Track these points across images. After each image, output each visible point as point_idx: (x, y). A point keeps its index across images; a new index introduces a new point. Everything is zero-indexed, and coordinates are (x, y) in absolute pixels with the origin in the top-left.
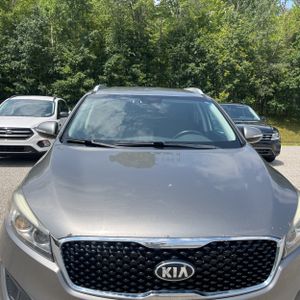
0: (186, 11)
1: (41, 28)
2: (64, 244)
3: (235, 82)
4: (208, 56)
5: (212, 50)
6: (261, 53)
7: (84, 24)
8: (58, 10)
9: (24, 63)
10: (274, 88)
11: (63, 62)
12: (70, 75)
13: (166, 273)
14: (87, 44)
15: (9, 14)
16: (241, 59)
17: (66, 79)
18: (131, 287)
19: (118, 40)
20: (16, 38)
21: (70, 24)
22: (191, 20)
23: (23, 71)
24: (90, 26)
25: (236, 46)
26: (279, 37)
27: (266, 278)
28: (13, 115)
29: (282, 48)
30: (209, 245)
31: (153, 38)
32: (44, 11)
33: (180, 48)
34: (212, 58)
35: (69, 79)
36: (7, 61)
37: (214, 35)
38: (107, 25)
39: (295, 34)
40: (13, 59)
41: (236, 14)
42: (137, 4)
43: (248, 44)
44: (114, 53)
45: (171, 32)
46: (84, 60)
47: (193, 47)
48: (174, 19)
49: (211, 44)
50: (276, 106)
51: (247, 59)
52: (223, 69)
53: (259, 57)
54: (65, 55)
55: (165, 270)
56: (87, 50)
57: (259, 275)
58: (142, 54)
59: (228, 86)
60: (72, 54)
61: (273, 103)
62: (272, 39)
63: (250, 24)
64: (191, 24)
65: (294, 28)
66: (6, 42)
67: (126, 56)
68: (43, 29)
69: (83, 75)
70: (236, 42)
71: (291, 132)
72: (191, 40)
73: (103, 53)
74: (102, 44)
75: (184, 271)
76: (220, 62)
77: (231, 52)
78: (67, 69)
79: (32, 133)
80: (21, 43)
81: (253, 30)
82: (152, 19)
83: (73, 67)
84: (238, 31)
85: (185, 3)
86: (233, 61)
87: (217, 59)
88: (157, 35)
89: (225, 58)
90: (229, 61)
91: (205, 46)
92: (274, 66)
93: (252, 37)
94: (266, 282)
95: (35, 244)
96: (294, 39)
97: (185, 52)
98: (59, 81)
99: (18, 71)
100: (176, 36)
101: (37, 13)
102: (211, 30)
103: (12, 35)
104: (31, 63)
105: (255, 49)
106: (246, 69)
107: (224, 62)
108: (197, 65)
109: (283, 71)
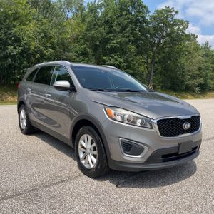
4: (23, 42)
5: (25, 38)
16: (46, 47)
25: (43, 38)
29: (70, 43)
34: (26, 44)
37: (25, 28)
47: (10, 34)
49: (24, 34)
51: (51, 48)
53: (58, 47)
62: (65, 36)
63: (50, 24)
70: (42, 35)
72: (9, 29)
76: (32, 48)
77: (40, 41)
84: (43, 28)
86: (41, 48)
87: (30, 45)
90: (38, 47)
91: (20, 35)
93: (52, 33)
97: (4, 37)
102: (23, 23)
105: (55, 41)
106: (51, 54)
107: (35, 48)
108: (15, 48)
109: (74, 57)
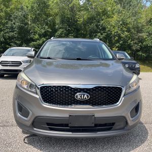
0: (96, 8)
1: (24, 16)
2: (41, 87)
3: (121, 43)
4: (107, 30)
5: (109, 27)
6: (134, 28)
7: (45, 14)
8: (32, 7)
9: (16, 34)
10: (140, 46)
11: (35, 33)
12: (38, 39)
13: (79, 97)
14: (47, 24)
15: (8, 9)
16: (124, 31)
17: (36, 41)
18: (66, 103)
19: (62, 22)
20: (12, 21)
21: (39, 14)
22: (99, 12)
23: (15, 38)
24: (48, 15)
25: (121, 25)
26: (143, 20)
27: (118, 102)
28: (12, 55)
29: (144, 26)
30: (95, 87)
31: (80, 21)
32: (26, 8)
33: (93, 26)
34: (109, 31)
35: (38, 41)
36: (7, 32)
37: (110, 19)
38: (57, 15)
39: (151, 19)
40: (10, 32)
41: (121, 9)
42: (72, 4)
43: (127, 24)
44: (60, 28)
45: (88, 18)
46: (45, 32)
47: (99, 25)
48: (90, 11)
49: (109, 24)
50: (142, 55)
51: (127, 31)
52: (115, 36)
53: (133, 30)
54: (36, 29)
55: (78, 96)
56: (47, 27)
57: (115, 100)
58: (74, 29)
59: (117, 45)
60: (39, 29)
61: (140, 53)
62: (139, 21)
63: (128, 14)
64: (98, 14)
65: (150, 16)
66: (7, 23)
67: (66, 30)
68: (25, 17)
69: (45, 39)
70: (121, 23)
71: (149, 68)
72: (99, 22)
73: (55, 29)
74: (54, 24)
75: (86, 96)
76: (113, 33)
77: (119, 28)
78: (37, 37)
79: (21, 64)
80: (14, 23)
81: (129, 17)
82: (79, 11)
83: (40, 35)
84: (122, 17)
85: (95, 4)
86: (119, 32)
87: (111, 31)
88: (82, 19)
89: (116, 31)
90: (117, 32)
91: (106, 25)
92: (140, 35)
93: (129, 20)
94: (118, 103)
95: (29, 89)
96: (150, 21)
97: (95, 28)
98: (33, 42)
99: (13, 37)
100: (91, 20)
101: (22, 9)
102: (108, 17)
103: (9, 20)
104: (19, 33)
105: (131, 26)
106: (126, 36)
107: (115, 33)
108: (102, 34)
109: (145, 37)
